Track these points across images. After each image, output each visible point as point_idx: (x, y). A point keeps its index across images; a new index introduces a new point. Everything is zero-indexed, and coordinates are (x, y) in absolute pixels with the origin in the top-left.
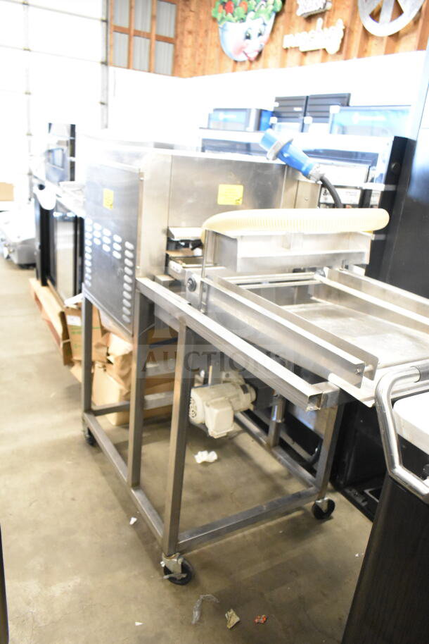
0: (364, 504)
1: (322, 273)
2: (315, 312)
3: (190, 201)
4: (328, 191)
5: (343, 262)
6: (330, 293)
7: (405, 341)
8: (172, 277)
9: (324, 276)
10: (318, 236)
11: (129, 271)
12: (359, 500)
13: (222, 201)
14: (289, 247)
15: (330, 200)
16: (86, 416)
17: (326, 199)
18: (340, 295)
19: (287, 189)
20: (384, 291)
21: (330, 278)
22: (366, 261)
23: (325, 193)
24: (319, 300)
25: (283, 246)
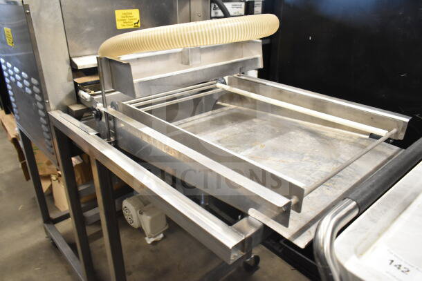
0: (280, 251)
1: (223, 81)
2: (221, 118)
3: (88, 29)
4: (217, 6)
5: (240, 69)
6: (232, 97)
7: (308, 138)
8: (85, 106)
9: (225, 83)
10: (214, 48)
11: (40, 106)
12: (277, 248)
13: (119, 26)
14: (188, 64)
15: (220, 13)
16: (46, 225)
17: (216, 13)
18: (241, 99)
19: (181, 8)
20: (281, 91)
21: (230, 84)
22: (261, 65)
23: (215, 9)
24: (224, 104)
25: (182, 63)
